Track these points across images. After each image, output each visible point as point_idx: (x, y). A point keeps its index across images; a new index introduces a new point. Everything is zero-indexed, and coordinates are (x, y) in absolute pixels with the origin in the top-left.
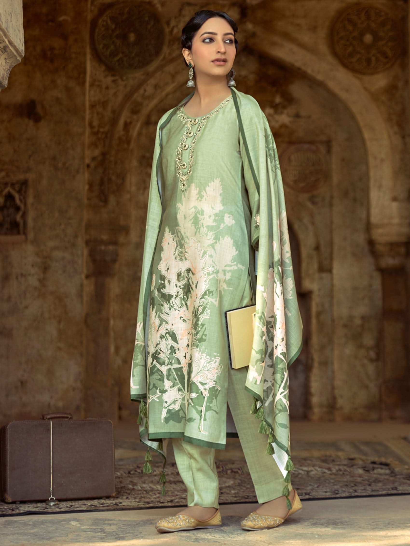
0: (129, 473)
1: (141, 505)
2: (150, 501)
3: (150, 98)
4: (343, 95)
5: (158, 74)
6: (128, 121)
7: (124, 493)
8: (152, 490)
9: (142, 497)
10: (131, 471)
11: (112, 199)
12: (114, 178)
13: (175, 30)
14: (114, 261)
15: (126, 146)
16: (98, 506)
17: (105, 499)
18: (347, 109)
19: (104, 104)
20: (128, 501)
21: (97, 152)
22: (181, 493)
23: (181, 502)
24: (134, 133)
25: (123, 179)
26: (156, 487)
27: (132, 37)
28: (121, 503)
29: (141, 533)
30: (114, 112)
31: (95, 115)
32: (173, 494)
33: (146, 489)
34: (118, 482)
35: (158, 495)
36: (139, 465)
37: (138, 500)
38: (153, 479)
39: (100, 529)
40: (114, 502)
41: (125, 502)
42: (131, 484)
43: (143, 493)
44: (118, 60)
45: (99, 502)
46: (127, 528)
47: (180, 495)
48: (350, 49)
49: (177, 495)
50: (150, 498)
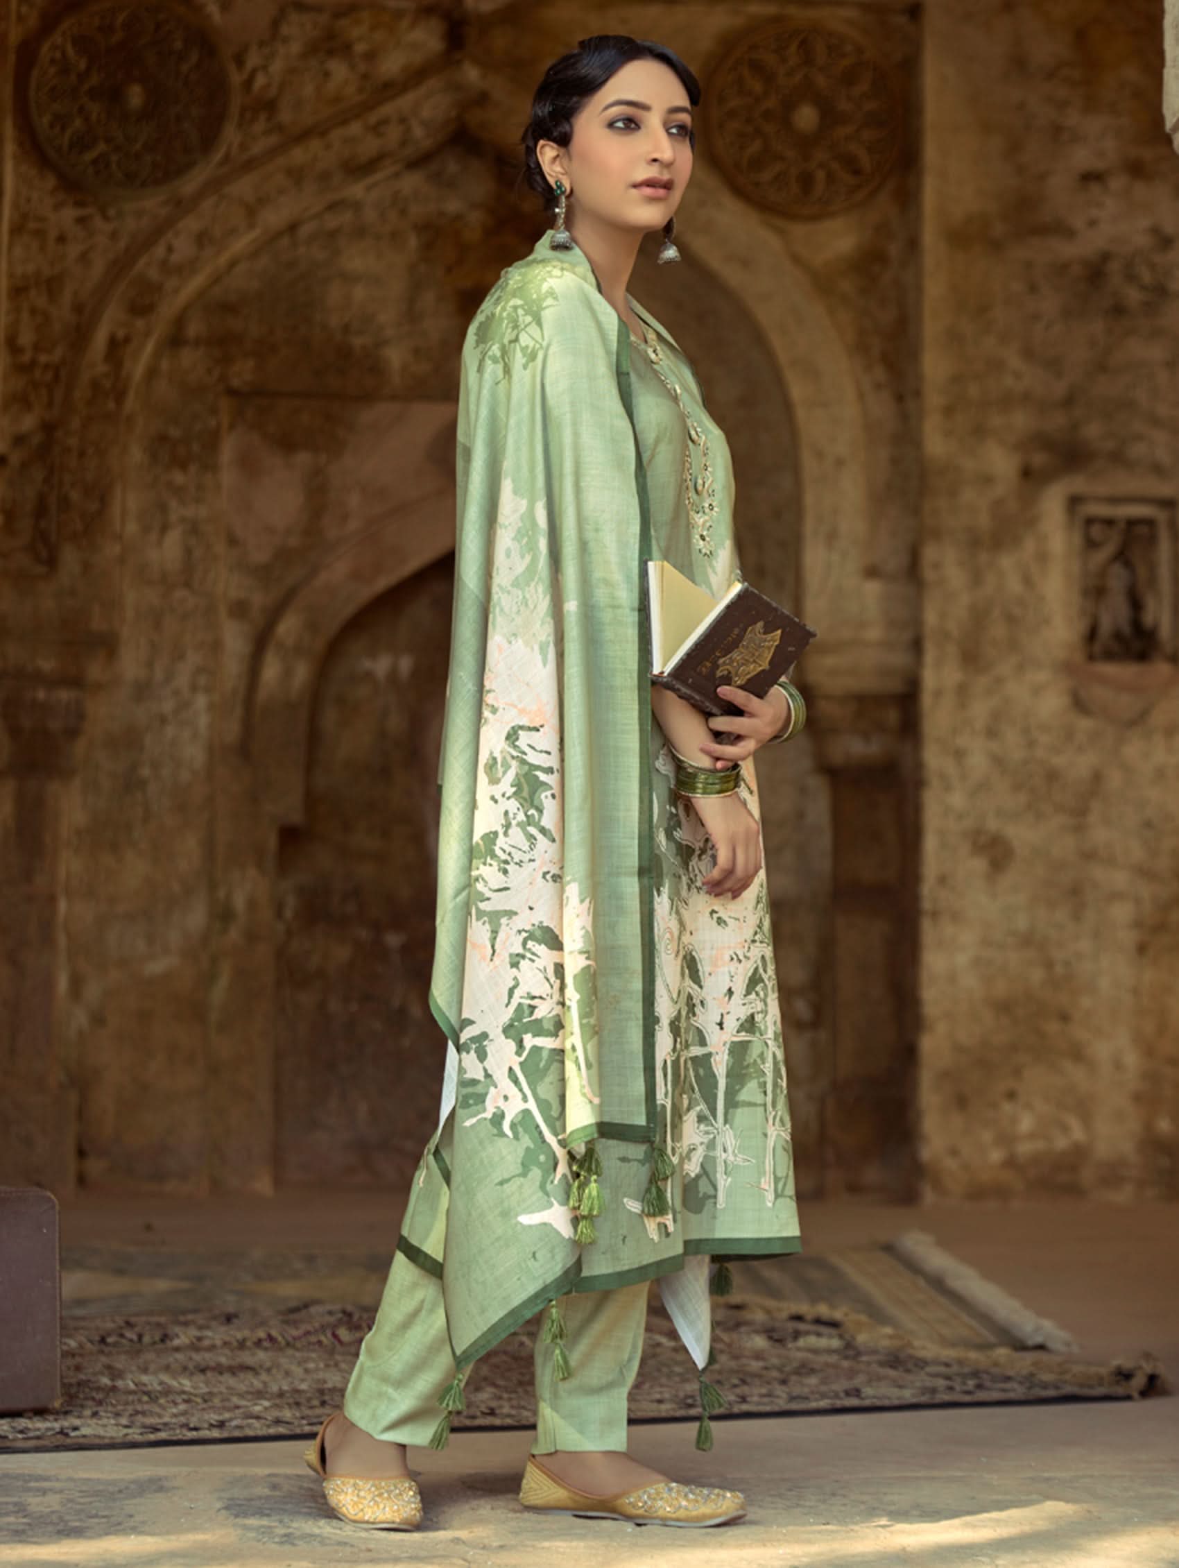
0: (103, 1340)
1: (135, 1434)
2: (160, 1424)
3: (185, 270)
4: (732, 275)
5: (207, 204)
6: (121, 334)
7: (86, 1399)
8: (168, 1391)
9: (137, 1412)
10: (109, 1335)
11: (70, 557)
12: (75, 496)
13: (260, 81)
14: (73, 733)
15: (111, 405)
16: (11, 1437)
17: (30, 1418)
18: (744, 315)
19: (53, 285)
20: (97, 1424)
21: (28, 422)
22: (249, 1401)
23: (249, 1426)
24: (137, 369)
25: (104, 500)
26: (179, 1383)
27: (135, 96)
28: (76, 1429)
29: (131, 1516)
30: (78, 308)
31: (25, 316)
32: (227, 1404)
33: (150, 1388)
34: (69, 1368)
35: (182, 1407)
36: (133, 1320)
37: (124, 1421)
38: (171, 1359)
39: (15, 1504)
40: (57, 1426)
41: (89, 1425)
42: (106, 1372)
43: (140, 1401)
44: (95, 162)
45: (14, 1425)
46: (91, 1503)
47: (246, 1407)
48: (755, 147)
49: (238, 1407)
50: (160, 1416)
